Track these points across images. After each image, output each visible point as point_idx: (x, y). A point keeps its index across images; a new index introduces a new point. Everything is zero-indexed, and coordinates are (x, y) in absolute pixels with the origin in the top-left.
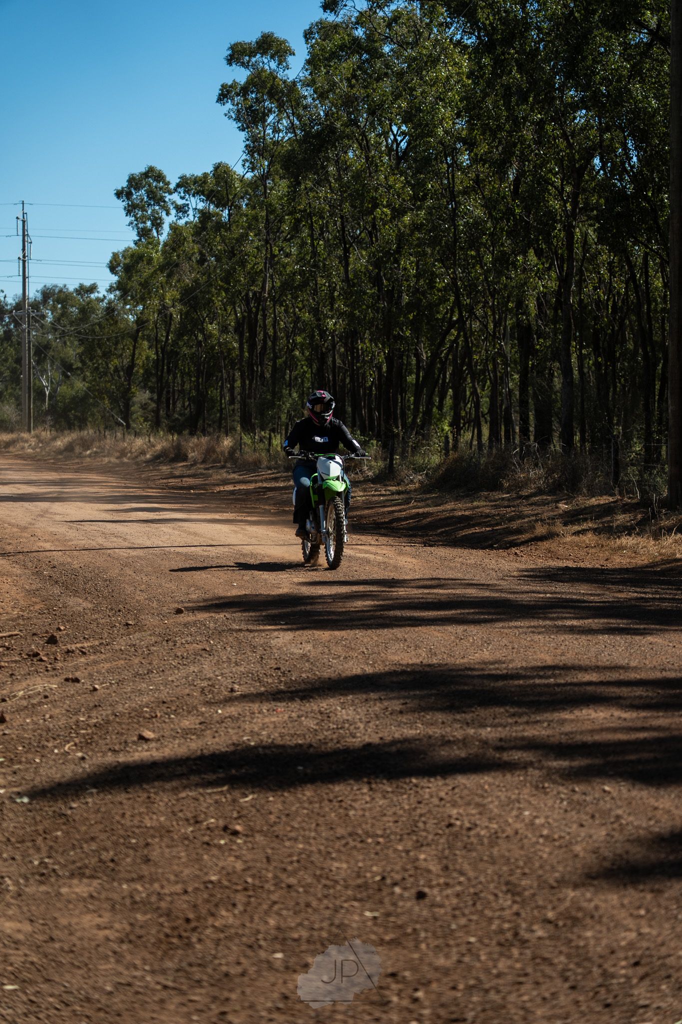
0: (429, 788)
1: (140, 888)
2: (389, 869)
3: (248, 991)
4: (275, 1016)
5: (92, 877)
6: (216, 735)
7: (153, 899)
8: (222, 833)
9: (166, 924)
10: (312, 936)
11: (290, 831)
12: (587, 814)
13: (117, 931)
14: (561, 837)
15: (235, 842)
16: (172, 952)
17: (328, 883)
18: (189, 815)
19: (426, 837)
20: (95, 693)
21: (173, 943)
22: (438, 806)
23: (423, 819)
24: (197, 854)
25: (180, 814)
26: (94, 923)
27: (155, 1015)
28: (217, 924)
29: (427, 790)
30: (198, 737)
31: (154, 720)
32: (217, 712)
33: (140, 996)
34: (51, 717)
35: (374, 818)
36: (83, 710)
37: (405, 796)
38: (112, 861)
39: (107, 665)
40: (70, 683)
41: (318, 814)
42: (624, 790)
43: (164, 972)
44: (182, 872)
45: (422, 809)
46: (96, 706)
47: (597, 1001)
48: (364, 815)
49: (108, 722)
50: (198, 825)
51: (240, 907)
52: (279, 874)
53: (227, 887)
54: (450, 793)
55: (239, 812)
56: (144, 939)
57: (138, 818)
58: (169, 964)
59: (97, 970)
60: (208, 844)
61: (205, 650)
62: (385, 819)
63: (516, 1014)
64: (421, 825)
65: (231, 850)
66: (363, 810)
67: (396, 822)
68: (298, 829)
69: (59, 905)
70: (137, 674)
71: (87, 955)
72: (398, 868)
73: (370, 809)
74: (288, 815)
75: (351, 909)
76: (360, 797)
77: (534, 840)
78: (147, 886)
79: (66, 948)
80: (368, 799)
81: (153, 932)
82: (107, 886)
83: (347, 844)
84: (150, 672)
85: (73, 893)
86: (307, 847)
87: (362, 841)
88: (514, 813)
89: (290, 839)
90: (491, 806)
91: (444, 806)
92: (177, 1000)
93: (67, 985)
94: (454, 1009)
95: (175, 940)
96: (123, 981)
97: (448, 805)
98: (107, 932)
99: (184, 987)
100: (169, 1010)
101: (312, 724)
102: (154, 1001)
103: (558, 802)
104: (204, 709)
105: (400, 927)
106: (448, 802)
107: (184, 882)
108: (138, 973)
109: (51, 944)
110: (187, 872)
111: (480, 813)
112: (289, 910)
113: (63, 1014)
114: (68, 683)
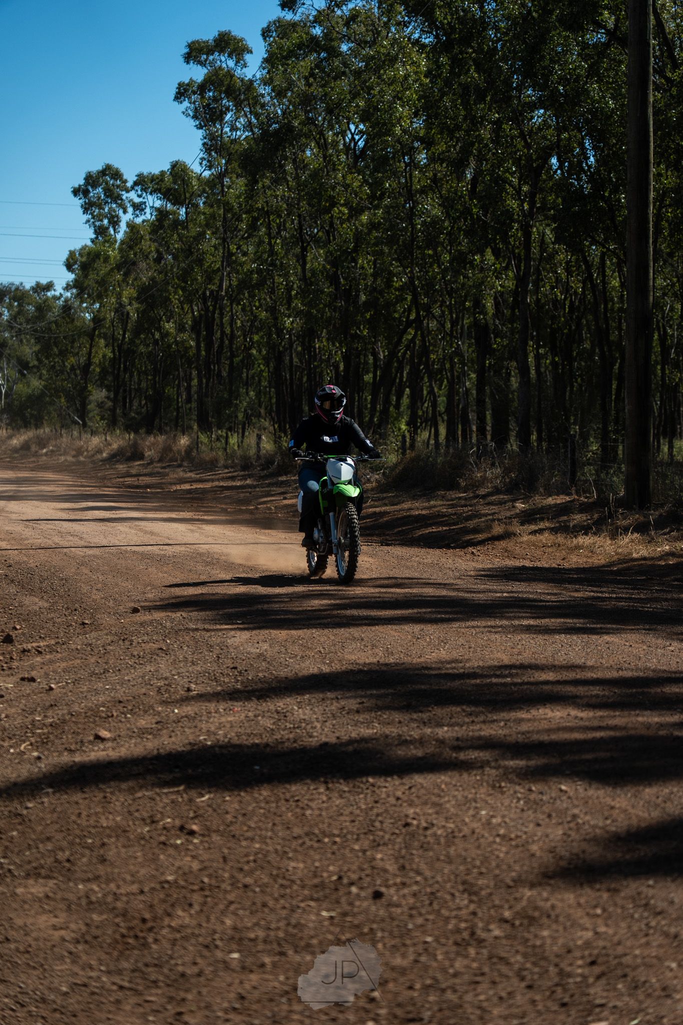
0: (385, 787)
1: (96, 888)
2: (345, 869)
3: (204, 991)
4: (231, 1016)
5: (48, 877)
6: (173, 734)
7: (110, 899)
8: (178, 832)
9: (122, 924)
10: (268, 936)
11: (247, 831)
12: (543, 813)
13: (73, 932)
14: (517, 837)
15: (192, 842)
16: (128, 952)
17: (284, 882)
18: (145, 815)
19: (383, 837)
20: (51, 692)
21: (128, 943)
22: (395, 806)
23: (380, 818)
24: (154, 854)
25: (136, 814)
26: (50, 924)
27: (110, 1016)
28: (173, 924)
29: (384, 790)
30: (155, 736)
31: (110, 719)
32: (173, 712)
33: (96, 997)
34: (7, 716)
35: (331, 818)
36: (39, 709)
37: (362, 796)
38: (68, 861)
39: (64, 665)
40: (26, 683)
41: (275, 814)
42: (581, 789)
43: (119, 972)
44: (138, 872)
45: (379, 809)
46: (52, 705)
47: (554, 1000)
48: (320, 815)
49: (64, 722)
50: (154, 825)
51: (197, 907)
52: (236, 874)
53: (183, 887)
54: (407, 792)
55: (195, 812)
56: (100, 940)
57: (93, 818)
58: (125, 965)
59: (53, 970)
60: (164, 844)
61: (161, 649)
62: (342, 818)
63: (472, 1013)
64: (377, 824)
65: (188, 849)
66: (320, 809)
67: (353, 821)
68: (254, 828)
69: (14, 905)
70: (93, 674)
71: (42, 955)
72: (354, 867)
73: (327, 809)
74: (244, 815)
75: (307, 908)
76: (317, 796)
77: (491, 839)
78: (103, 886)
79: (22, 949)
80: (325, 798)
81: (110, 932)
82: (63, 886)
83: (304, 843)
84: (106, 671)
85: (29, 893)
86: (264, 847)
87: (319, 841)
88: (471, 812)
89: (246, 839)
90: (448, 806)
91: (401, 805)
92: (133, 1000)
93: (22, 985)
94: (410, 1008)
95: (131, 941)
96: (79, 982)
97: (405, 804)
98: (63, 932)
99: (140, 988)
100: (124, 1011)
101: (268, 723)
102: (110, 1002)
103: (515, 801)
104: (160, 709)
105: (357, 927)
106: (405, 802)
107: (140, 882)
108: (93, 974)
109: (5, 945)
110: (143, 871)
111: (437, 813)
112: (245, 910)
113: (18, 1014)
114: (24, 683)
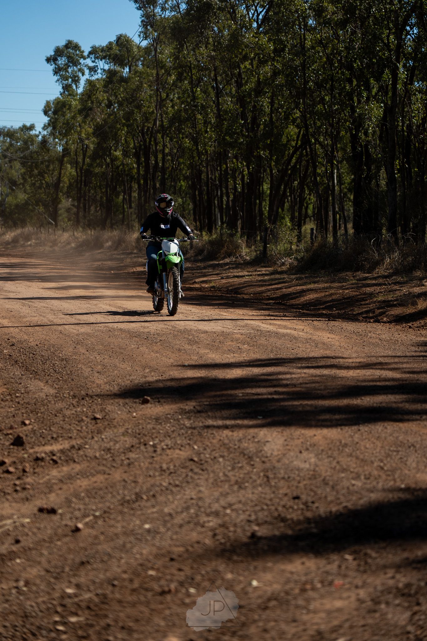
20: (78, 534)
31: (169, 597)
32: (250, 584)
34: (27, 583)
36: (67, 569)
39: (84, 483)
40: (45, 515)
46: (83, 563)
49: (104, 600)
61: (192, 460)
70: (124, 502)
84: (138, 497)
104: (229, 576)
114: (41, 514)
